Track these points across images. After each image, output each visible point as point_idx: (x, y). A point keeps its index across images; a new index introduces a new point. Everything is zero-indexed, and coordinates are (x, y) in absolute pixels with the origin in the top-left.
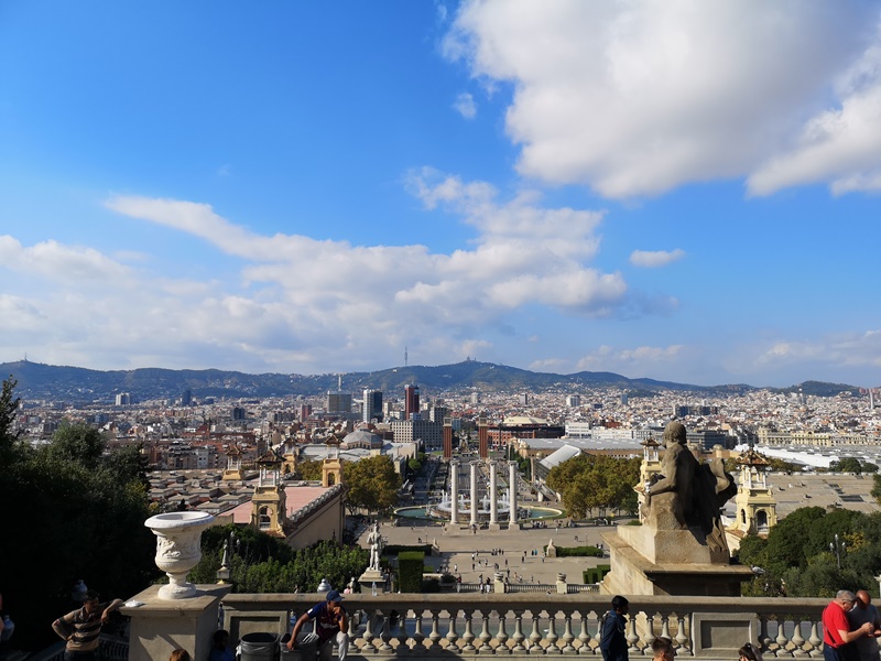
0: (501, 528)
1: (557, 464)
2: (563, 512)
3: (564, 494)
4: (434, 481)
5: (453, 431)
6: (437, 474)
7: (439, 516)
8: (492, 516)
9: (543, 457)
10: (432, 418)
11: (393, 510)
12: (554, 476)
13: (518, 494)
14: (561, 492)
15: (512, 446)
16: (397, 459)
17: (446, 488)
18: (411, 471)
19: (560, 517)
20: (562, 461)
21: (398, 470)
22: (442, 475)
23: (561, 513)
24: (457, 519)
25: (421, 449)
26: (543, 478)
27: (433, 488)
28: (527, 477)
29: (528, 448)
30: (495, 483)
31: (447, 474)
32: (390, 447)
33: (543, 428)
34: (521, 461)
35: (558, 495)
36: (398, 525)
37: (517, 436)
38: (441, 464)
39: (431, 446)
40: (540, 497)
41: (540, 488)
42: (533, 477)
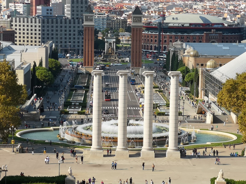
0: (157, 156)
1: (233, 76)
2: (239, 137)
3: (241, 114)
4: (70, 96)
5: (96, 32)
6: (74, 88)
7: (76, 140)
8: (146, 142)
9: (215, 67)
10: (68, 13)
11: (14, 132)
12: (229, 91)
13: (180, 114)
14: (237, 112)
15: (175, 52)
16: (20, 67)
17: (84, 105)
18: (39, 82)
19: (234, 144)
20: (240, 73)
21: (21, 81)
22: (81, 88)
23: (235, 138)
24: (99, 143)
25: (53, 55)
26: (214, 94)
27: (68, 104)
28: (193, 93)
29: (196, 56)
30: (151, 100)
31: (88, 88)
32: (10, 50)
33: (217, 29)
34: (186, 71)
35: (233, 116)
36: (22, 151)
37: (182, 39)
38: (78, 74)
39: (66, 52)
40: (209, 118)
41: (209, 107)
42: (201, 93)
